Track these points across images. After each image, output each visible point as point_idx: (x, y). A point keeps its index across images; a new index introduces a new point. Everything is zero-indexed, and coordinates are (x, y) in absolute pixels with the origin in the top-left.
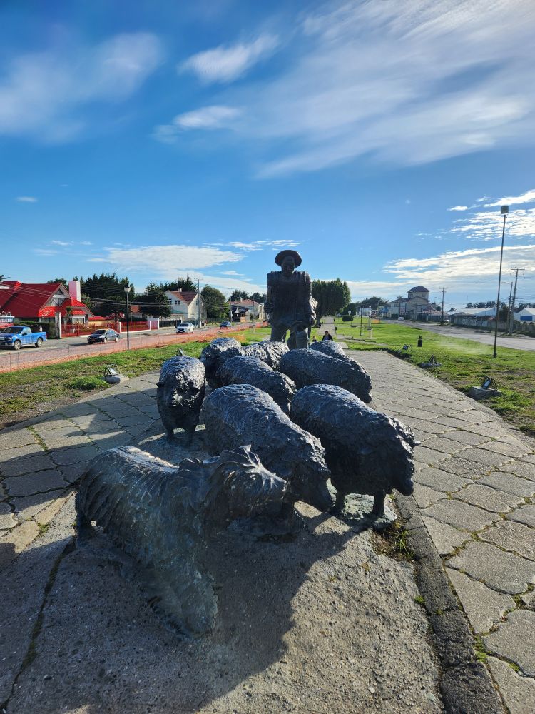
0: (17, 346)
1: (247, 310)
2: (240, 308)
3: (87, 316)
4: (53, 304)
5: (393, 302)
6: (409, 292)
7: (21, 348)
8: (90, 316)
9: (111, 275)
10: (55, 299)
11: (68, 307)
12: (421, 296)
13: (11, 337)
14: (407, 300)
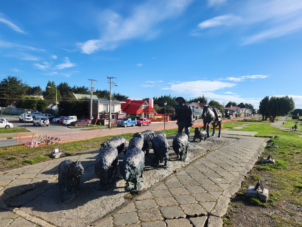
0: (126, 126)
1: (234, 111)
2: (230, 111)
3: (155, 114)
4: (142, 109)
7: (127, 127)
8: (156, 114)
9: (168, 96)
10: (143, 107)
11: (148, 110)
13: (124, 122)
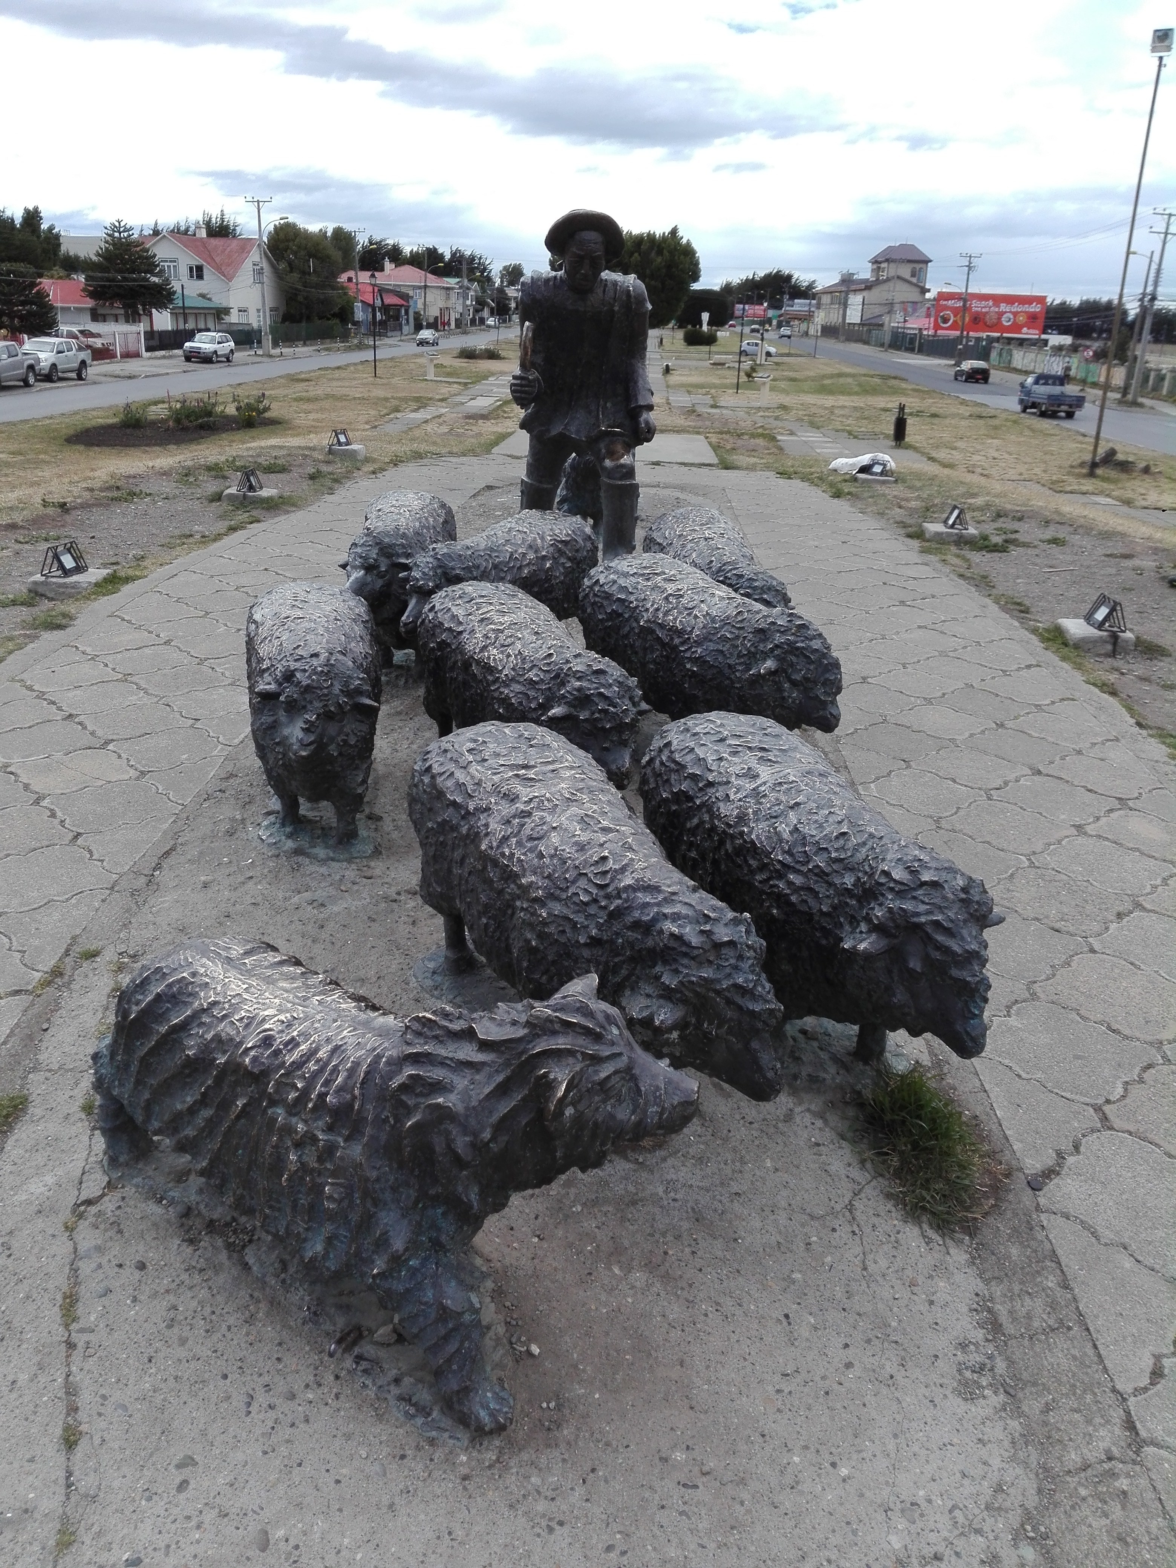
1: (406, 297)
5: (827, 291)
6: (875, 261)
12: (907, 276)
14: (868, 286)
